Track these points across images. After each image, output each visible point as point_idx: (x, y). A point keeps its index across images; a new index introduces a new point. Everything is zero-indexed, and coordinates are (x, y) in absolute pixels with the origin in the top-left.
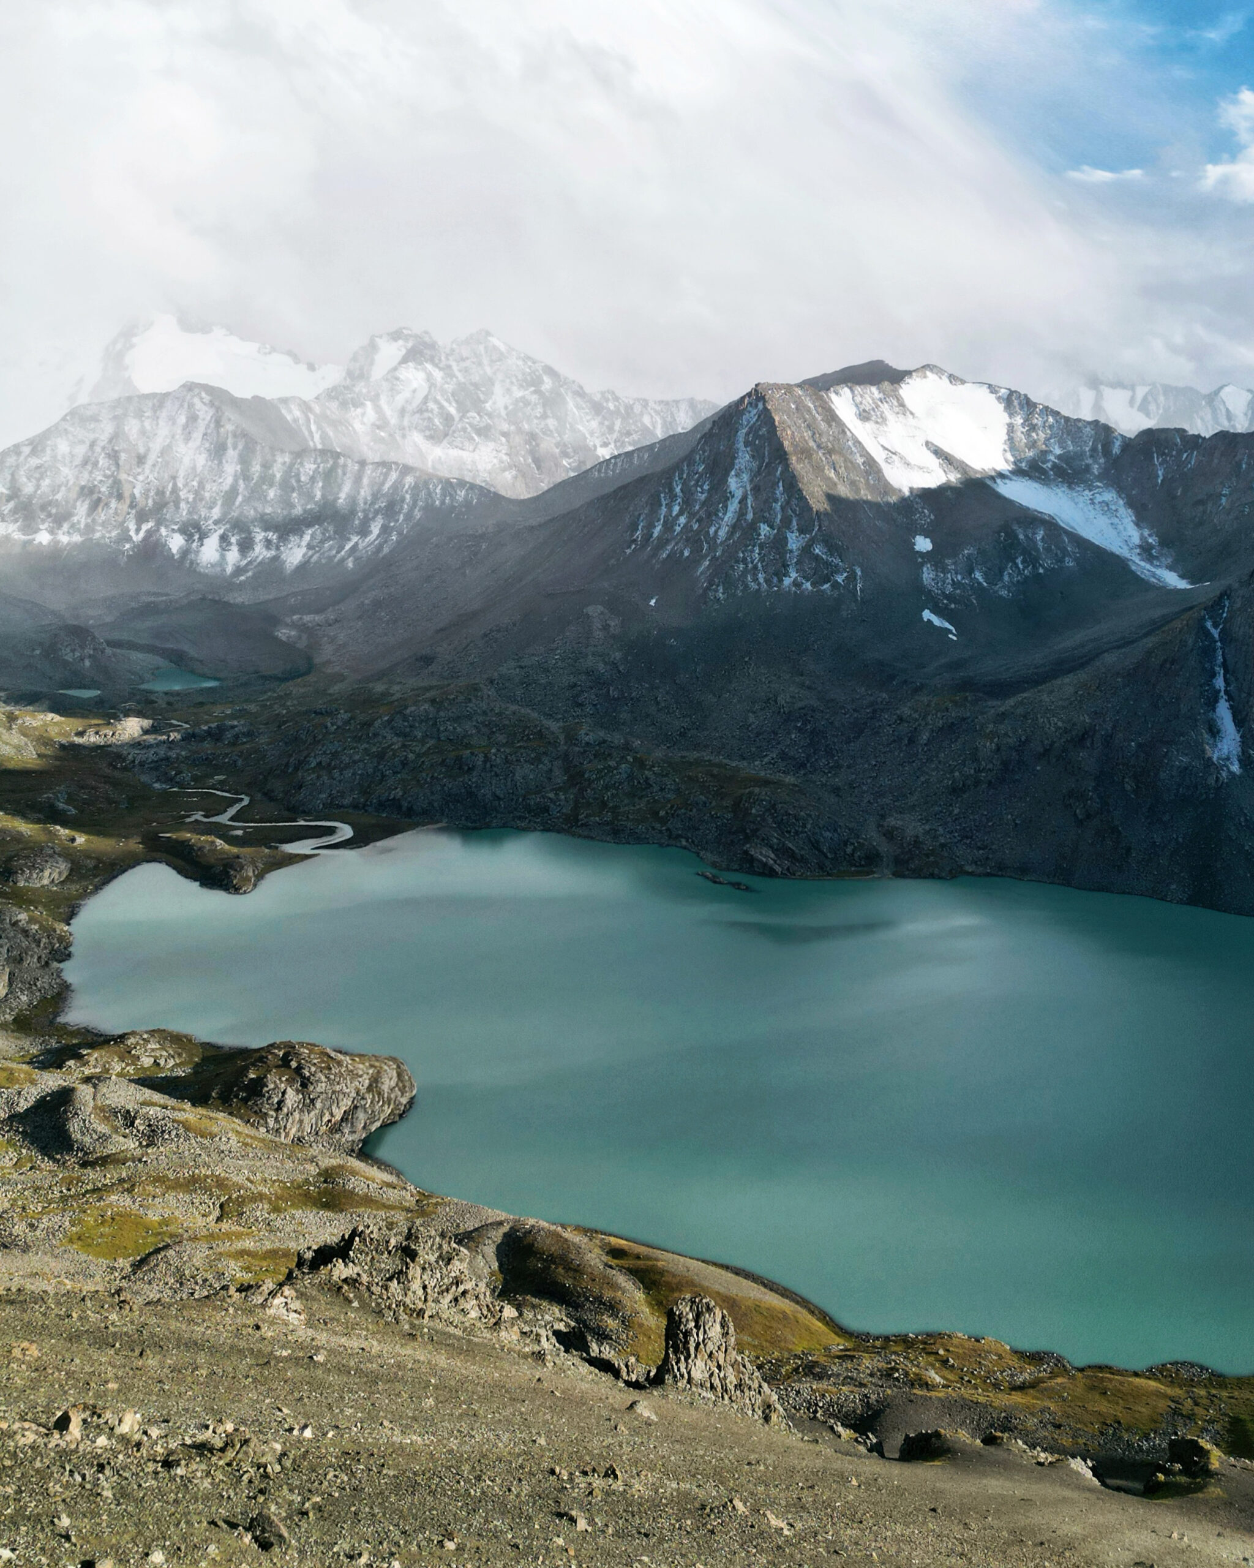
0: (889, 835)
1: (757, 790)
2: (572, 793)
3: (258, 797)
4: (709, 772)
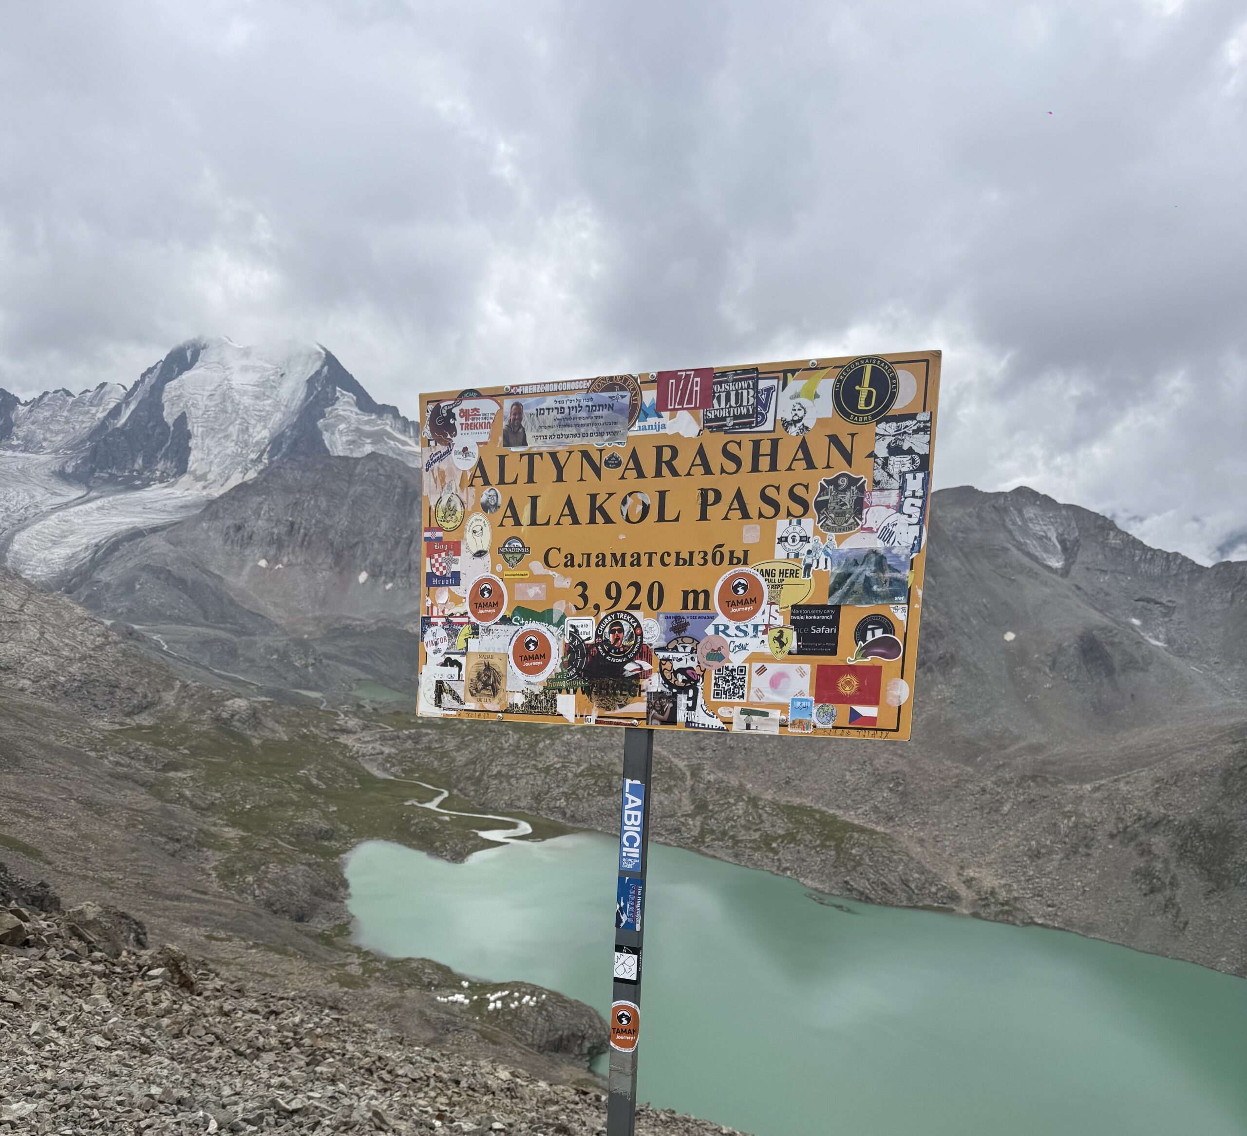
0: (969, 882)
1: (856, 835)
2: (699, 820)
3: (455, 792)
4: (812, 816)
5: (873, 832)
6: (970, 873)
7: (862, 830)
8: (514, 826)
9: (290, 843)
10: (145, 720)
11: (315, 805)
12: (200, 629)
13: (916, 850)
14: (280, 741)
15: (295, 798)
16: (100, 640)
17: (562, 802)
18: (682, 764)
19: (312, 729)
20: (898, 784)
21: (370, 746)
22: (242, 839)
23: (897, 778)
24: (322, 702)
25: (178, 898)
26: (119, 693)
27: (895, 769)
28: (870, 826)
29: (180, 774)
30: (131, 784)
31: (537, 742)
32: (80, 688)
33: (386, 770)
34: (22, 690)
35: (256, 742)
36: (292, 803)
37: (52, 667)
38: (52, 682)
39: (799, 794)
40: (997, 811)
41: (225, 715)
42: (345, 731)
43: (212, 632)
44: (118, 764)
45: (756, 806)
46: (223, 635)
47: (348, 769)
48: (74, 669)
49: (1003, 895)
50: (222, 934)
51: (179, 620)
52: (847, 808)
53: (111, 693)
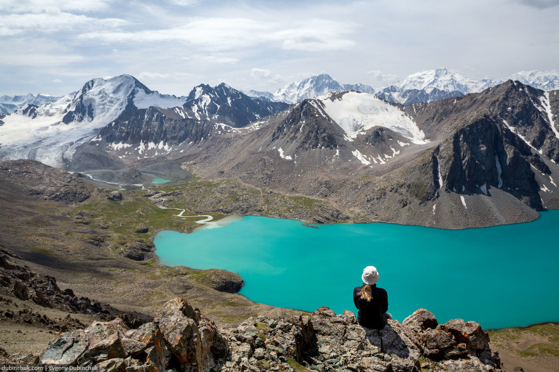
0: (352, 212)
1: (316, 203)
2: (266, 206)
3: (187, 209)
4: (302, 199)
5: (321, 201)
6: (351, 209)
7: (317, 201)
8: (207, 218)
9: (135, 235)
10: (86, 202)
11: (142, 222)
12: (102, 170)
13: (335, 205)
14: (130, 202)
15: (135, 220)
16: (69, 179)
17: (222, 208)
18: (259, 189)
19: (139, 196)
20: (327, 185)
21: (158, 199)
22: (119, 236)
23: (326, 183)
24: (142, 187)
25: (98, 259)
26: (77, 195)
27: (325, 180)
28: (320, 199)
29: (98, 218)
30: (82, 224)
31: (211, 189)
32: (64, 196)
33: (164, 206)
34: (46, 199)
35: (122, 204)
36: (134, 222)
37: (54, 190)
38: (55, 195)
39: (297, 192)
40: (357, 188)
41: (111, 197)
42: (150, 196)
43: (106, 170)
44: (78, 218)
45: (284, 199)
46: (109, 171)
47: (152, 207)
48: (62, 190)
49: (362, 214)
50: (114, 269)
51: (95, 168)
52: (313, 195)
53: (75, 196)
